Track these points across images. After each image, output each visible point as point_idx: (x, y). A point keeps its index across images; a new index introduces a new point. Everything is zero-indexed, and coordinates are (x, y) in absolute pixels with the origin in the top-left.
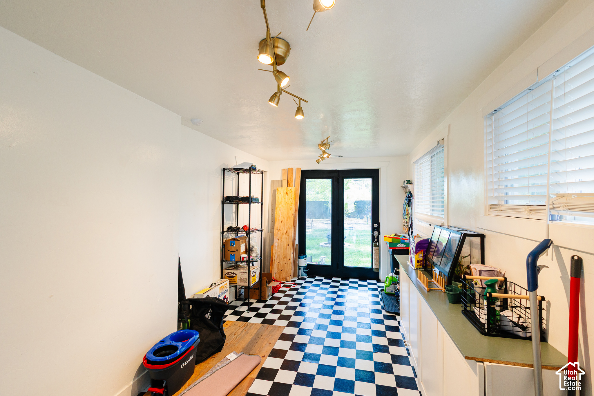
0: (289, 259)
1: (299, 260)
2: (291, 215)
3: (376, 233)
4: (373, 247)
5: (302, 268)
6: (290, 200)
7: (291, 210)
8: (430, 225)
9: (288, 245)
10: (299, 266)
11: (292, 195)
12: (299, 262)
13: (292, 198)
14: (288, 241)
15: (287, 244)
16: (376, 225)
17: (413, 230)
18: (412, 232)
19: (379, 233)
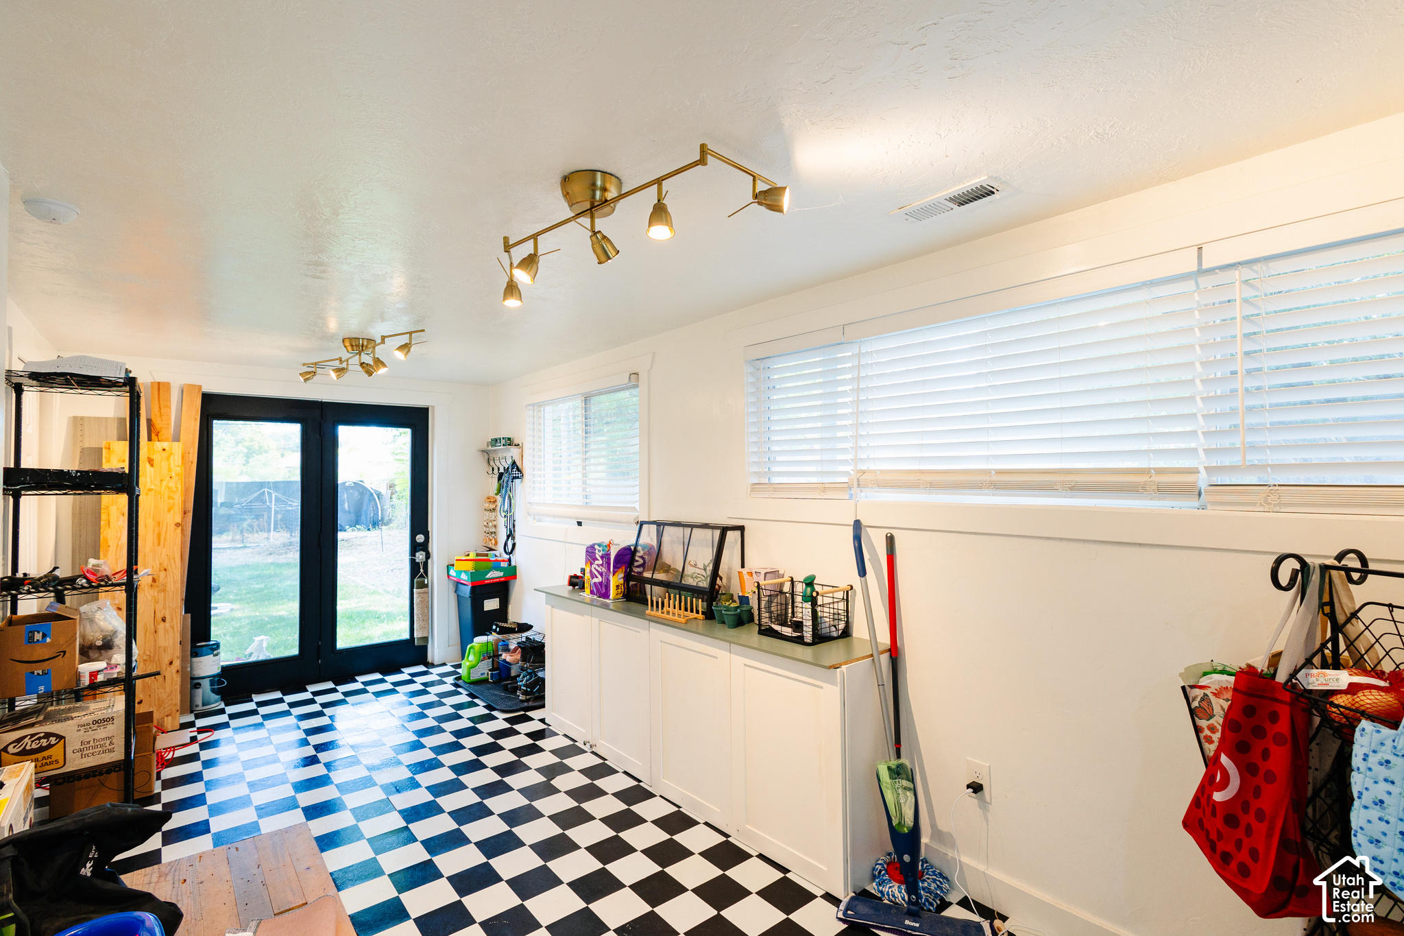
0: (171, 663)
1: (195, 659)
2: (173, 526)
3: (420, 556)
4: (415, 590)
5: (206, 684)
6: (164, 483)
7: (169, 510)
8: (580, 524)
9: (164, 620)
10: (192, 679)
11: (172, 466)
12: (195, 665)
13: (173, 475)
14: (165, 608)
15: (159, 616)
16: (420, 538)
17: (517, 541)
18: (514, 545)
19: (428, 556)
